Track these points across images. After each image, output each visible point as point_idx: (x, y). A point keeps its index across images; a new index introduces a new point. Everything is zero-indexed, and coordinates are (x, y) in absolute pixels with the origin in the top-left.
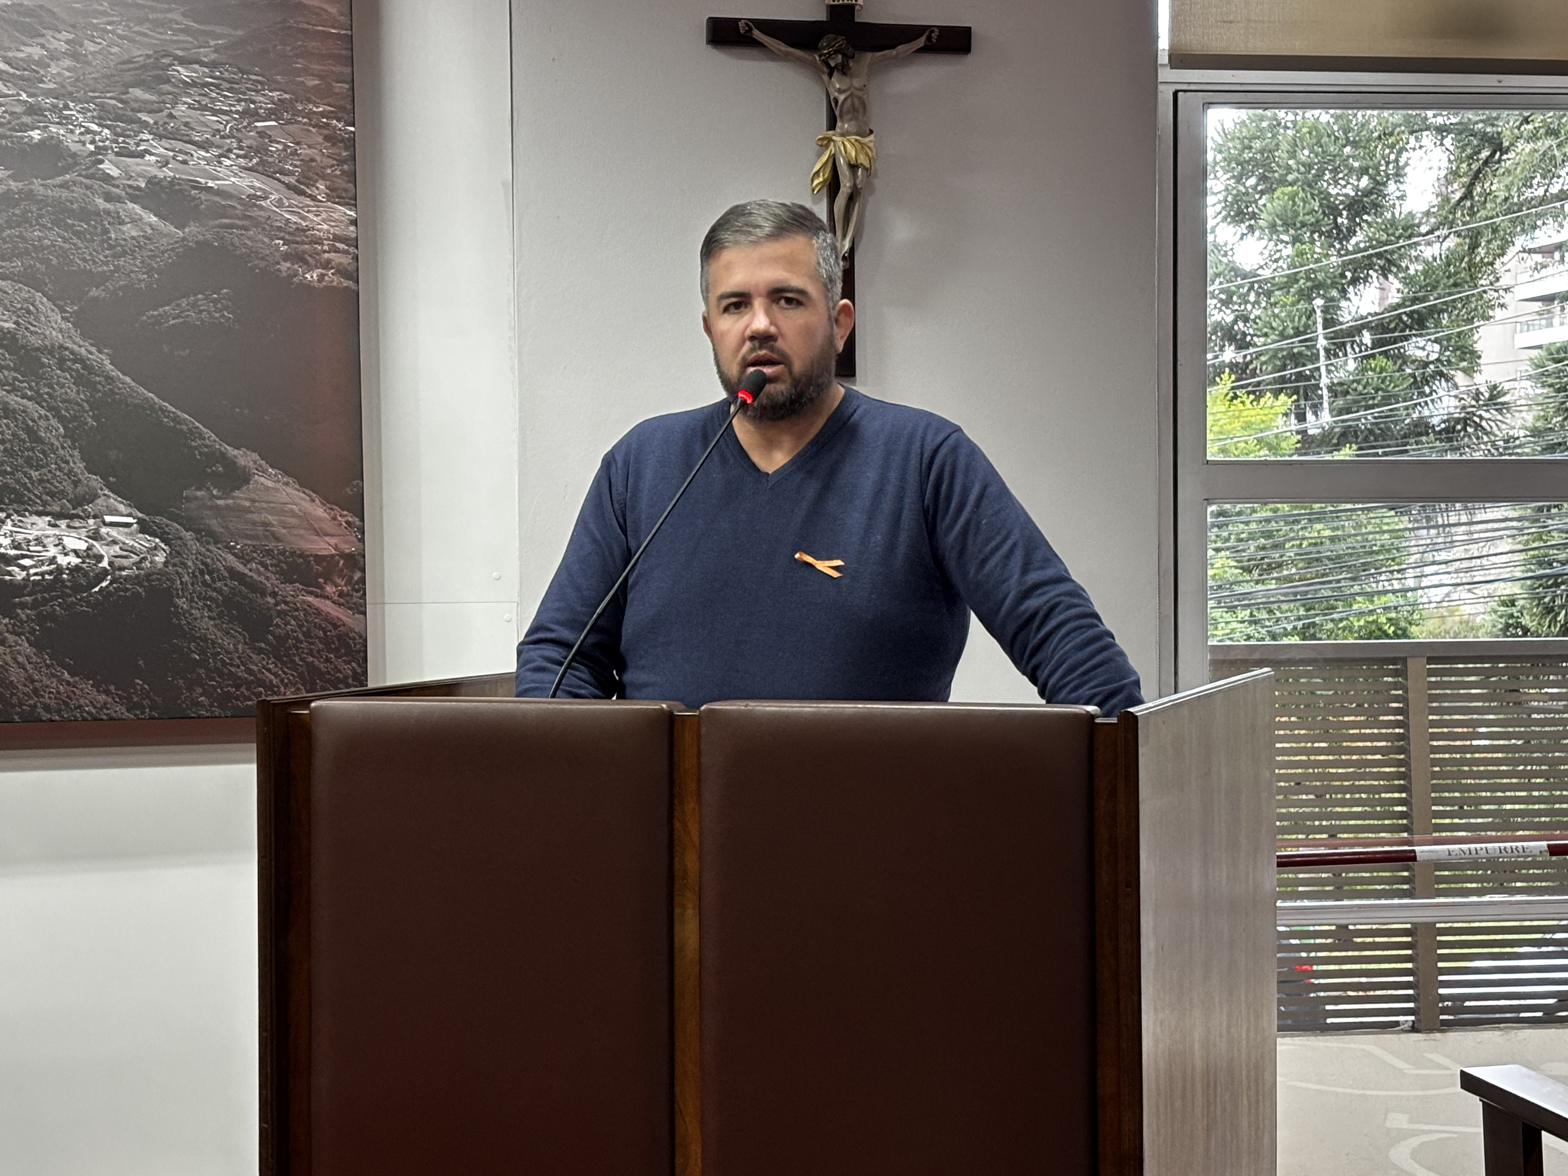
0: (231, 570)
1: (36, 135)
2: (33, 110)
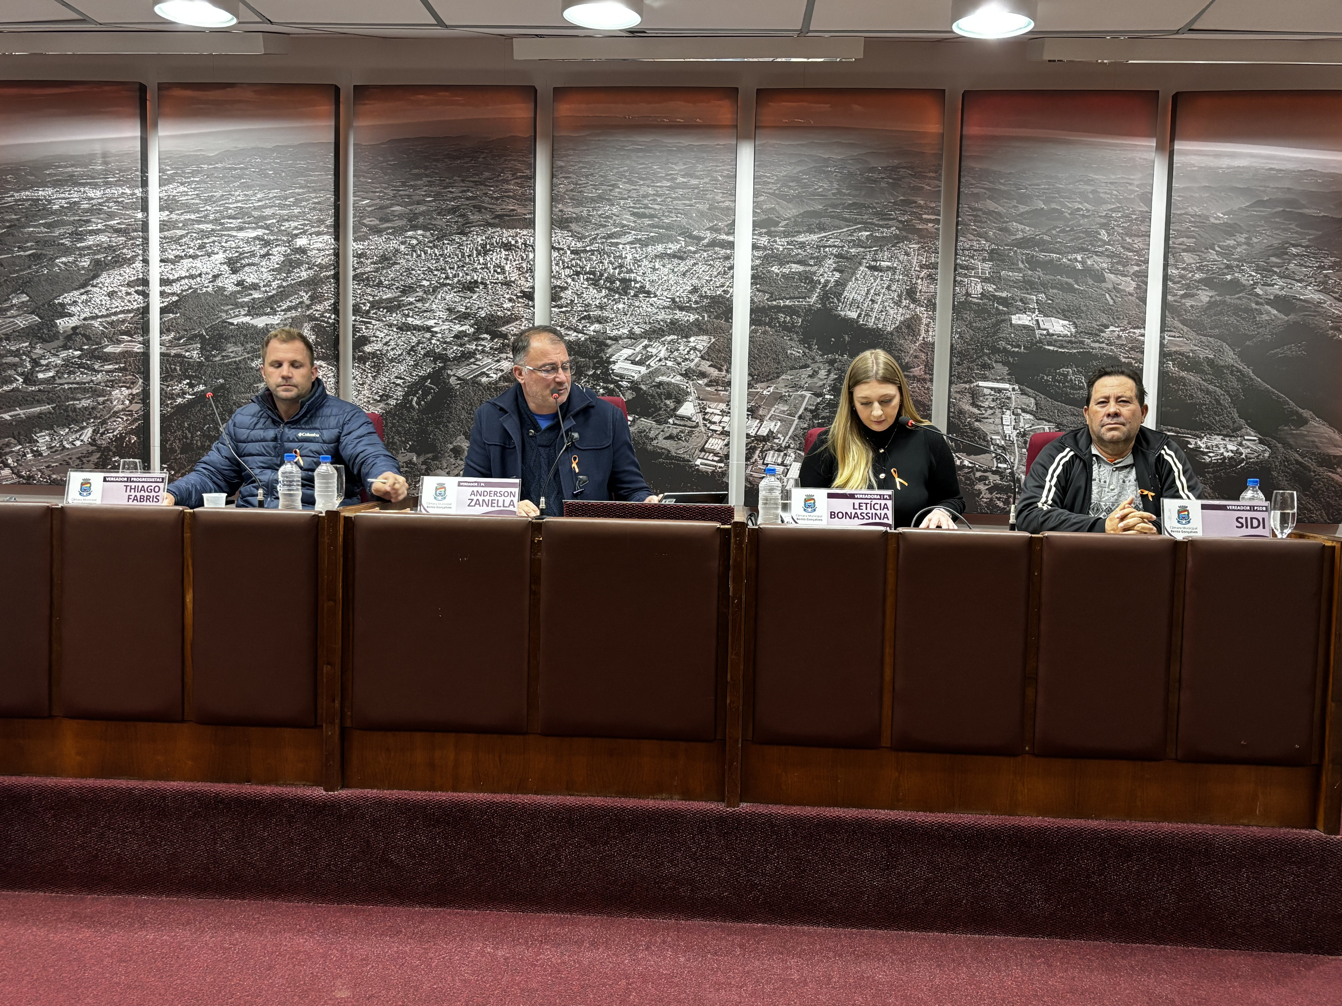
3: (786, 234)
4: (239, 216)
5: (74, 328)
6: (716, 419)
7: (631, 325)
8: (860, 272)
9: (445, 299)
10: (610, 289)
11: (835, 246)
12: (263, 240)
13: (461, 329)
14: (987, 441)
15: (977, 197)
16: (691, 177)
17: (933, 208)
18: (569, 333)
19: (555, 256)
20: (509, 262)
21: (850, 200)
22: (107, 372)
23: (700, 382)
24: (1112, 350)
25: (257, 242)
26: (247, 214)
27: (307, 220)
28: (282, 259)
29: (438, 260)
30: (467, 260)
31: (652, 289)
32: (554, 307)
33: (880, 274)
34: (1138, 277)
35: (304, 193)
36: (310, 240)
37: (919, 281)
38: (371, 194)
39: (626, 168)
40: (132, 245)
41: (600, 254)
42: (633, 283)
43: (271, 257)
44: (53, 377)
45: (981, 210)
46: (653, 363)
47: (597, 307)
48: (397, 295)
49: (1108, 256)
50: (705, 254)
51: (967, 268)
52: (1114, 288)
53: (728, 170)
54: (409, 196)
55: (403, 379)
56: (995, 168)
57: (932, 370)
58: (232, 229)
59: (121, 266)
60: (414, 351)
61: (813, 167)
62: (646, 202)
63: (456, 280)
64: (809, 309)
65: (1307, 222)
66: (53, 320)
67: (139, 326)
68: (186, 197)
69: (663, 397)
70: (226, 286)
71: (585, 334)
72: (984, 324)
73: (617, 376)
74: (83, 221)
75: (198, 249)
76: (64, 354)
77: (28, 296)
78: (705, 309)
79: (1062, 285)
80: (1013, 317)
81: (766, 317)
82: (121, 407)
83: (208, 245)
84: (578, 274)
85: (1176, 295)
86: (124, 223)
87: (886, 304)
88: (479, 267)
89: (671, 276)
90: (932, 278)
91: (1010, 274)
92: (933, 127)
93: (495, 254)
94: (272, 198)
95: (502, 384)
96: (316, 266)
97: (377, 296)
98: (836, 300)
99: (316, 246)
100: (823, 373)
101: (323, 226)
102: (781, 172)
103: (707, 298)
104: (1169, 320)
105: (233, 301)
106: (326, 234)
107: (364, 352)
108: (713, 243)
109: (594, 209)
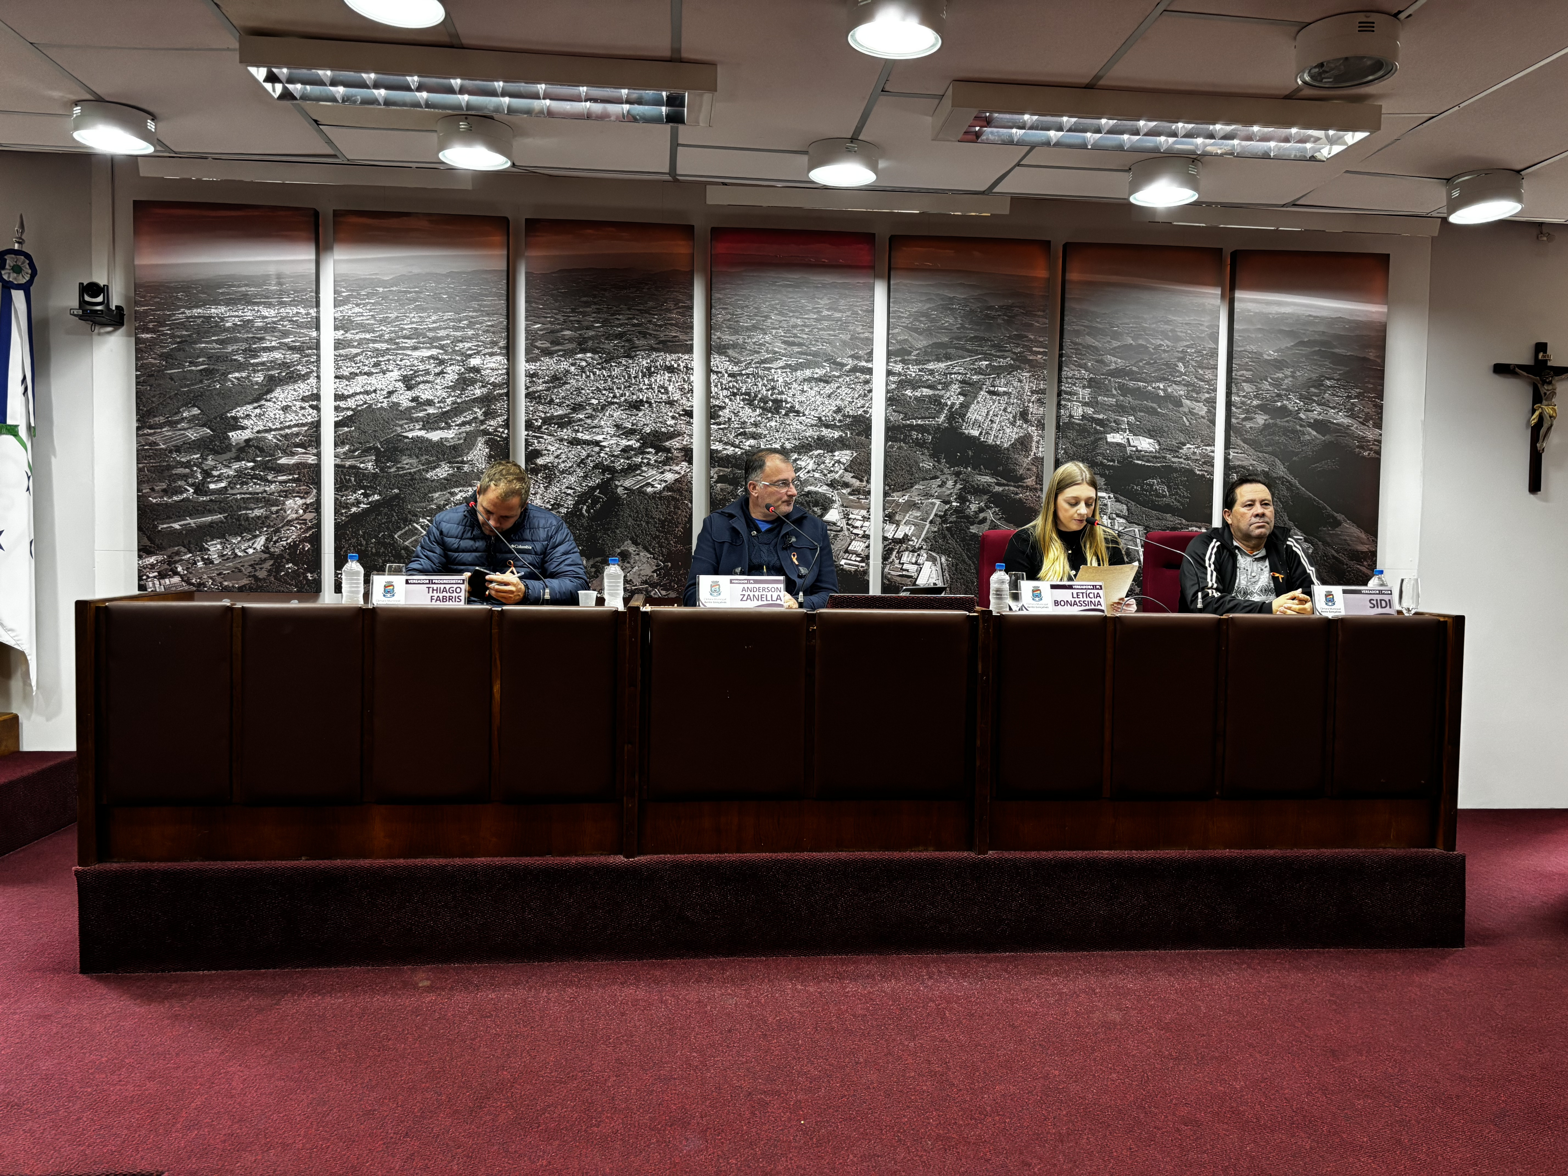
0: (1333, 556)
1: (1279, 404)
2: (1279, 395)
3: (917, 362)
4: (413, 336)
5: (247, 441)
6: (858, 524)
8: (981, 396)
9: (612, 417)
10: (763, 409)
11: (959, 373)
12: (437, 359)
13: (628, 444)
15: (1078, 333)
16: (835, 311)
17: (1041, 342)
18: (727, 447)
19: (713, 378)
20: (671, 383)
21: (972, 333)
22: (281, 482)
24: (1188, 465)
25: (432, 361)
26: (421, 334)
27: (481, 341)
28: (456, 377)
29: (606, 381)
30: (633, 381)
31: (801, 409)
32: (714, 424)
33: (998, 398)
34: (1208, 402)
35: (477, 317)
36: (484, 360)
37: (1031, 404)
38: (543, 319)
39: (777, 301)
40: (307, 362)
41: (754, 377)
42: (784, 403)
43: (446, 375)
44: (225, 487)
45: (1081, 344)
47: (752, 424)
48: (567, 412)
49: (1184, 385)
50: (848, 379)
51: (1070, 393)
52: (1190, 412)
53: (866, 305)
54: (578, 322)
55: (574, 489)
56: (1093, 309)
57: (1042, 481)
58: (407, 348)
59: (295, 382)
60: (584, 464)
61: (940, 304)
62: (795, 331)
63: (623, 399)
64: (938, 428)
65: (1338, 360)
66: (226, 433)
67: (314, 439)
68: (362, 318)
70: (401, 402)
71: (741, 448)
72: (1085, 442)
74: (257, 338)
75: (373, 366)
76: (236, 466)
77: (199, 409)
78: (848, 427)
79: (1147, 408)
80: (1108, 436)
81: (899, 434)
82: (294, 516)
83: (383, 363)
84: (734, 394)
85: (1238, 418)
86: (298, 341)
87: (1003, 424)
88: (644, 387)
89: (818, 397)
90: (1040, 402)
91: (1106, 399)
92: (1041, 273)
93: (659, 376)
94: (446, 320)
95: (666, 493)
96: (490, 384)
97: (548, 413)
98: (960, 420)
99: (489, 365)
100: (950, 483)
101: (496, 347)
102: (912, 308)
103: (850, 418)
104: (1233, 439)
105: (408, 416)
106: (498, 354)
107: (536, 464)
108: (854, 369)
109: (749, 337)
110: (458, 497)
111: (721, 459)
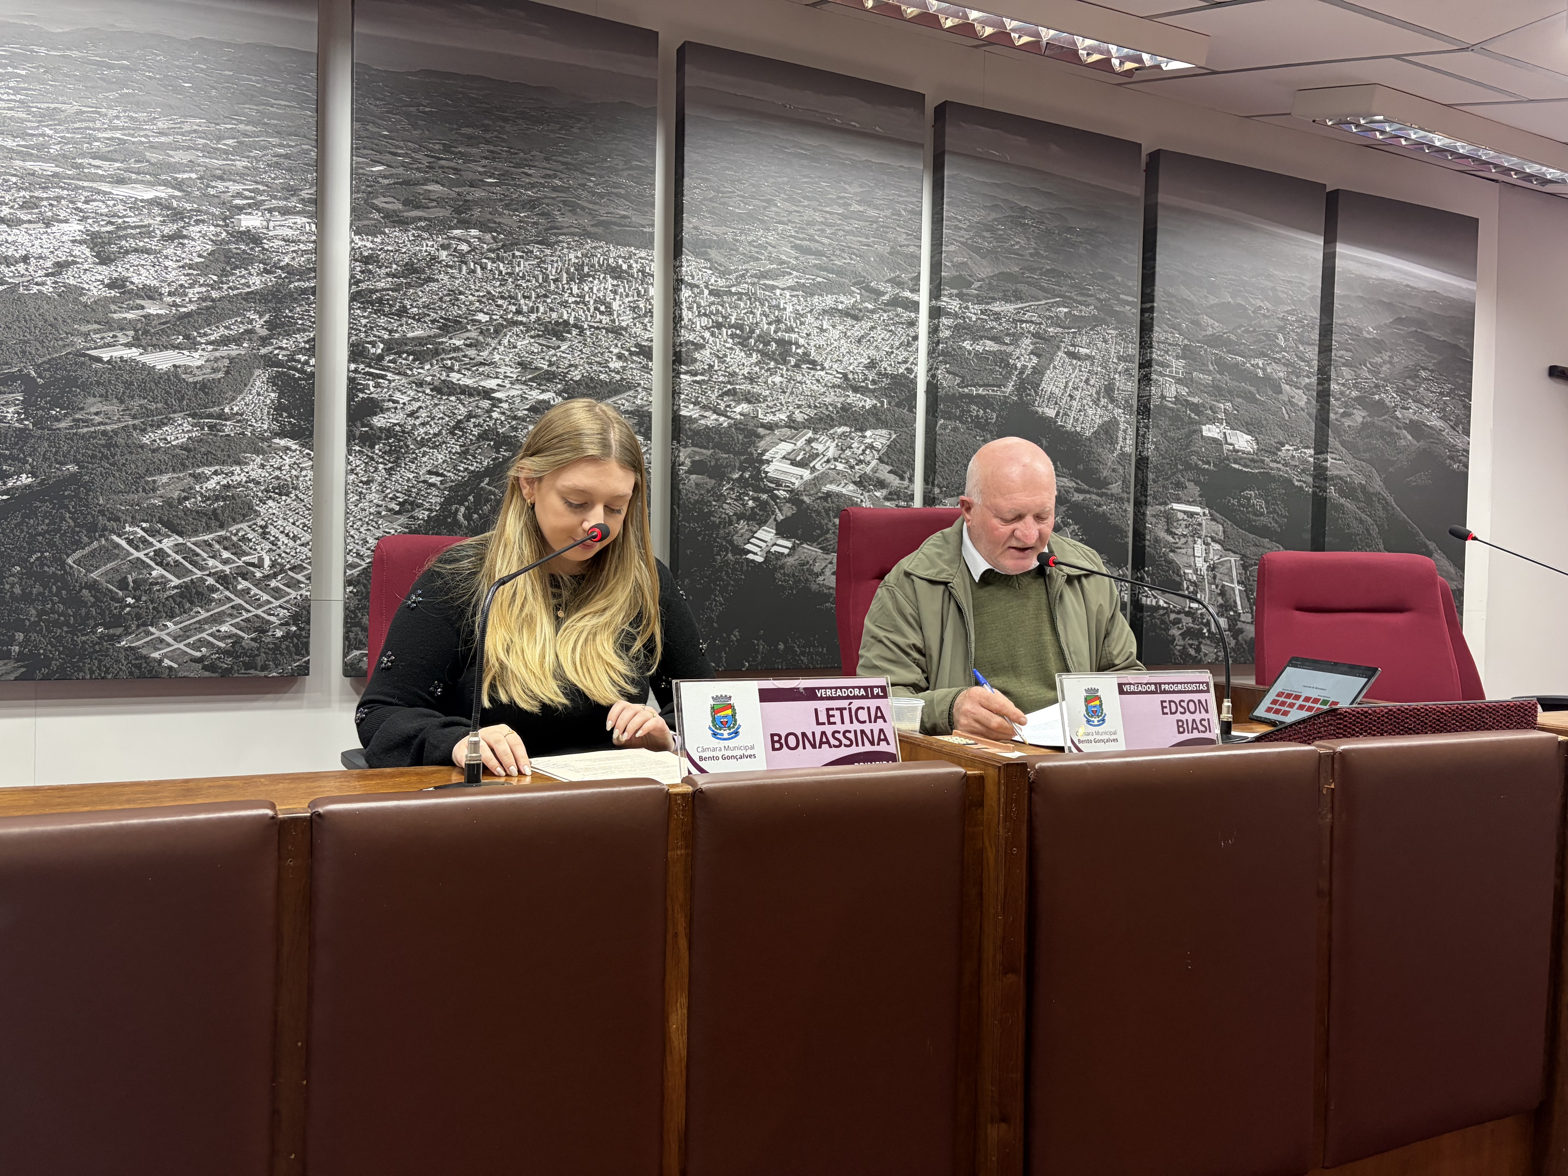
1: (1377, 398)
2: (1377, 386)
3: (979, 300)
4: (116, 156)
7: (791, 408)
8: (1058, 359)
9: (515, 347)
10: (762, 353)
11: (1032, 322)
12: (168, 208)
13: (542, 397)
14: (1180, 576)
15: (1171, 280)
16: (869, 206)
17: (1129, 287)
18: (706, 414)
19: (687, 295)
20: (618, 297)
21: (1048, 264)
23: (878, 494)
24: (1287, 472)
25: (156, 210)
26: (133, 154)
27: (262, 183)
28: (210, 248)
29: (503, 282)
30: (553, 287)
31: (819, 359)
32: (686, 373)
33: (1079, 363)
34: (1308, 390)
35: (256, 135)
36: (268, 221)
37: (1117, 376)
38: (389, 157)
39: (786, 179)
41: (750, 299)
42: (794, 347)
43: (186, 241)
45: (1175, 296)
46: (818, 464)
47: (745, 378)
48: (432, 333)
49: (1284, 364)
50: (885, 315)
51: (1162, 364)
52: (1289, 401)
53: (912, 203)
54: (456, 170)
55: (442, 475)
57: (1129, 488)
58: (102, 179)
60: (461, 429)
61: (1009, 216)
62: (811, 231)
63: (533, 317)
64: (1005, 401)
65: (1432, 345)
69: (831, 514)
70: (86, 286)
71: (729, 417)
72: (1178, 434)
73: (771, 482)
75: (21, 207)
78: (886, 392)
79: (1245, 393)
80: (1204, 427)
81: (956, 408)
83: (45, 203)
84: (719, 326)
85: (1336, 413)
87: (1085, 402)
88: (571, 300)
89: (842, 341)
90: (1128, 373)
91: (1201, 376)
93: (596, 282)
94: (189, 132)
96: (281, 268)
97: (396, 331)
98: (1032, 392)
99: (280, 232)
101: (294, 199)
102: (974, 216)
103: (887, 377)
104: (1333, 440)
105: (100, 316)
106: (299, 213)
107: (371, 427)
108: (895, 302)
109: (742, 231)
110: (211, 484)
111: (697, 433)
